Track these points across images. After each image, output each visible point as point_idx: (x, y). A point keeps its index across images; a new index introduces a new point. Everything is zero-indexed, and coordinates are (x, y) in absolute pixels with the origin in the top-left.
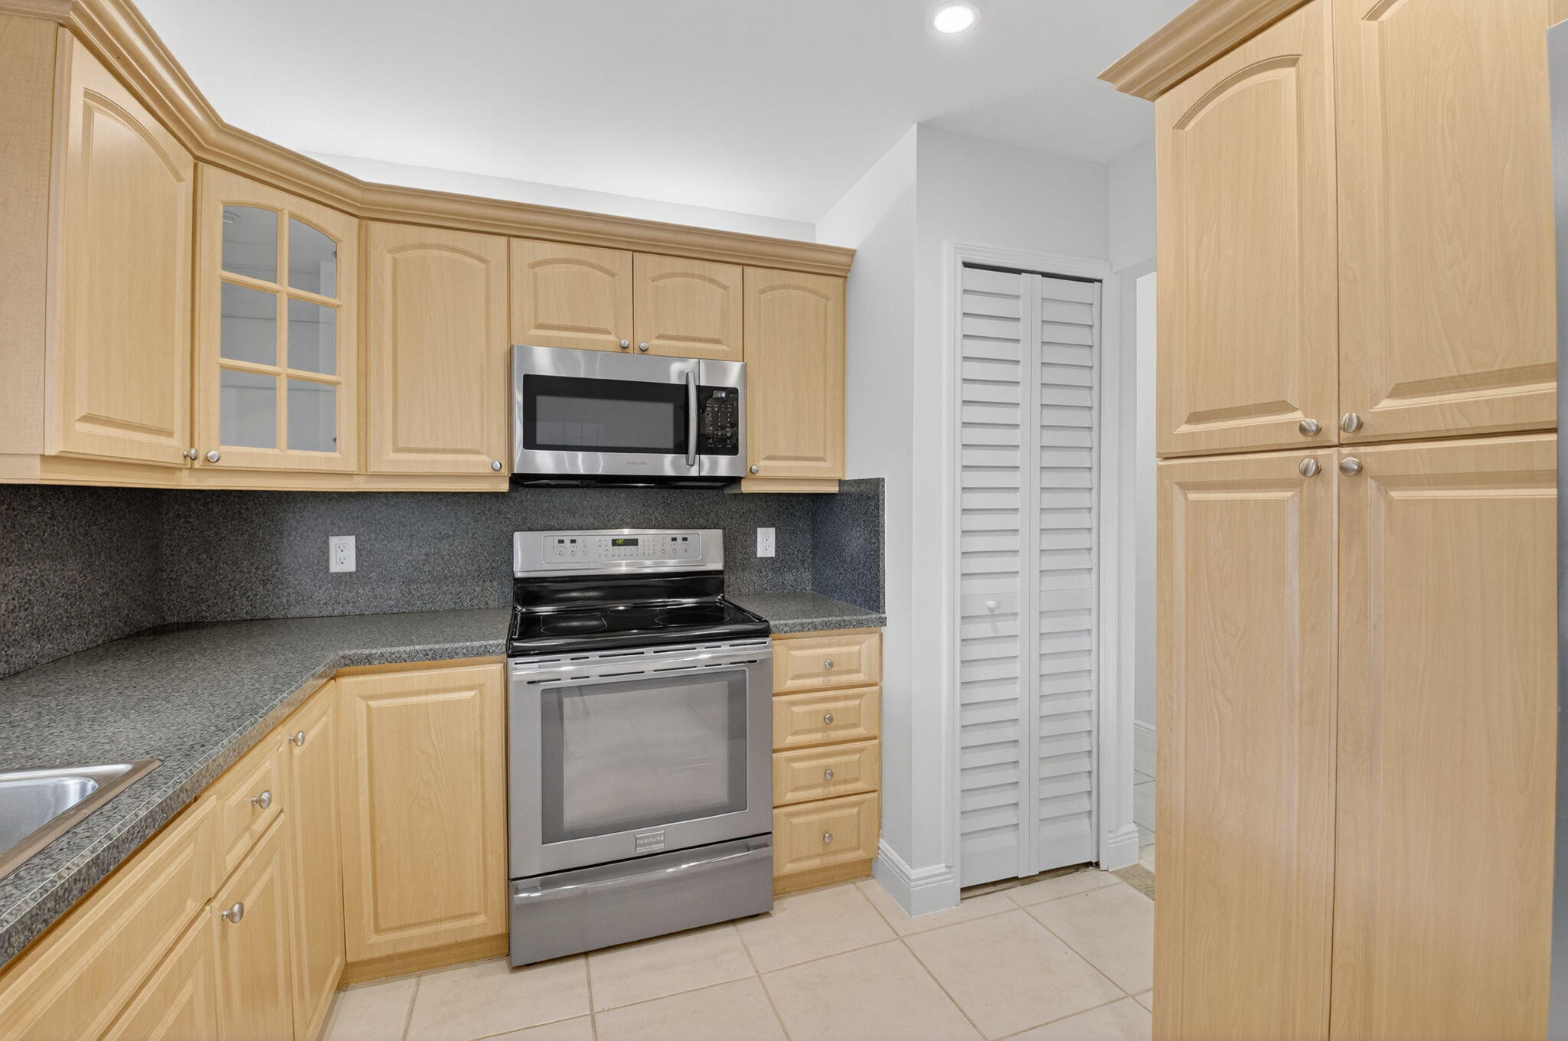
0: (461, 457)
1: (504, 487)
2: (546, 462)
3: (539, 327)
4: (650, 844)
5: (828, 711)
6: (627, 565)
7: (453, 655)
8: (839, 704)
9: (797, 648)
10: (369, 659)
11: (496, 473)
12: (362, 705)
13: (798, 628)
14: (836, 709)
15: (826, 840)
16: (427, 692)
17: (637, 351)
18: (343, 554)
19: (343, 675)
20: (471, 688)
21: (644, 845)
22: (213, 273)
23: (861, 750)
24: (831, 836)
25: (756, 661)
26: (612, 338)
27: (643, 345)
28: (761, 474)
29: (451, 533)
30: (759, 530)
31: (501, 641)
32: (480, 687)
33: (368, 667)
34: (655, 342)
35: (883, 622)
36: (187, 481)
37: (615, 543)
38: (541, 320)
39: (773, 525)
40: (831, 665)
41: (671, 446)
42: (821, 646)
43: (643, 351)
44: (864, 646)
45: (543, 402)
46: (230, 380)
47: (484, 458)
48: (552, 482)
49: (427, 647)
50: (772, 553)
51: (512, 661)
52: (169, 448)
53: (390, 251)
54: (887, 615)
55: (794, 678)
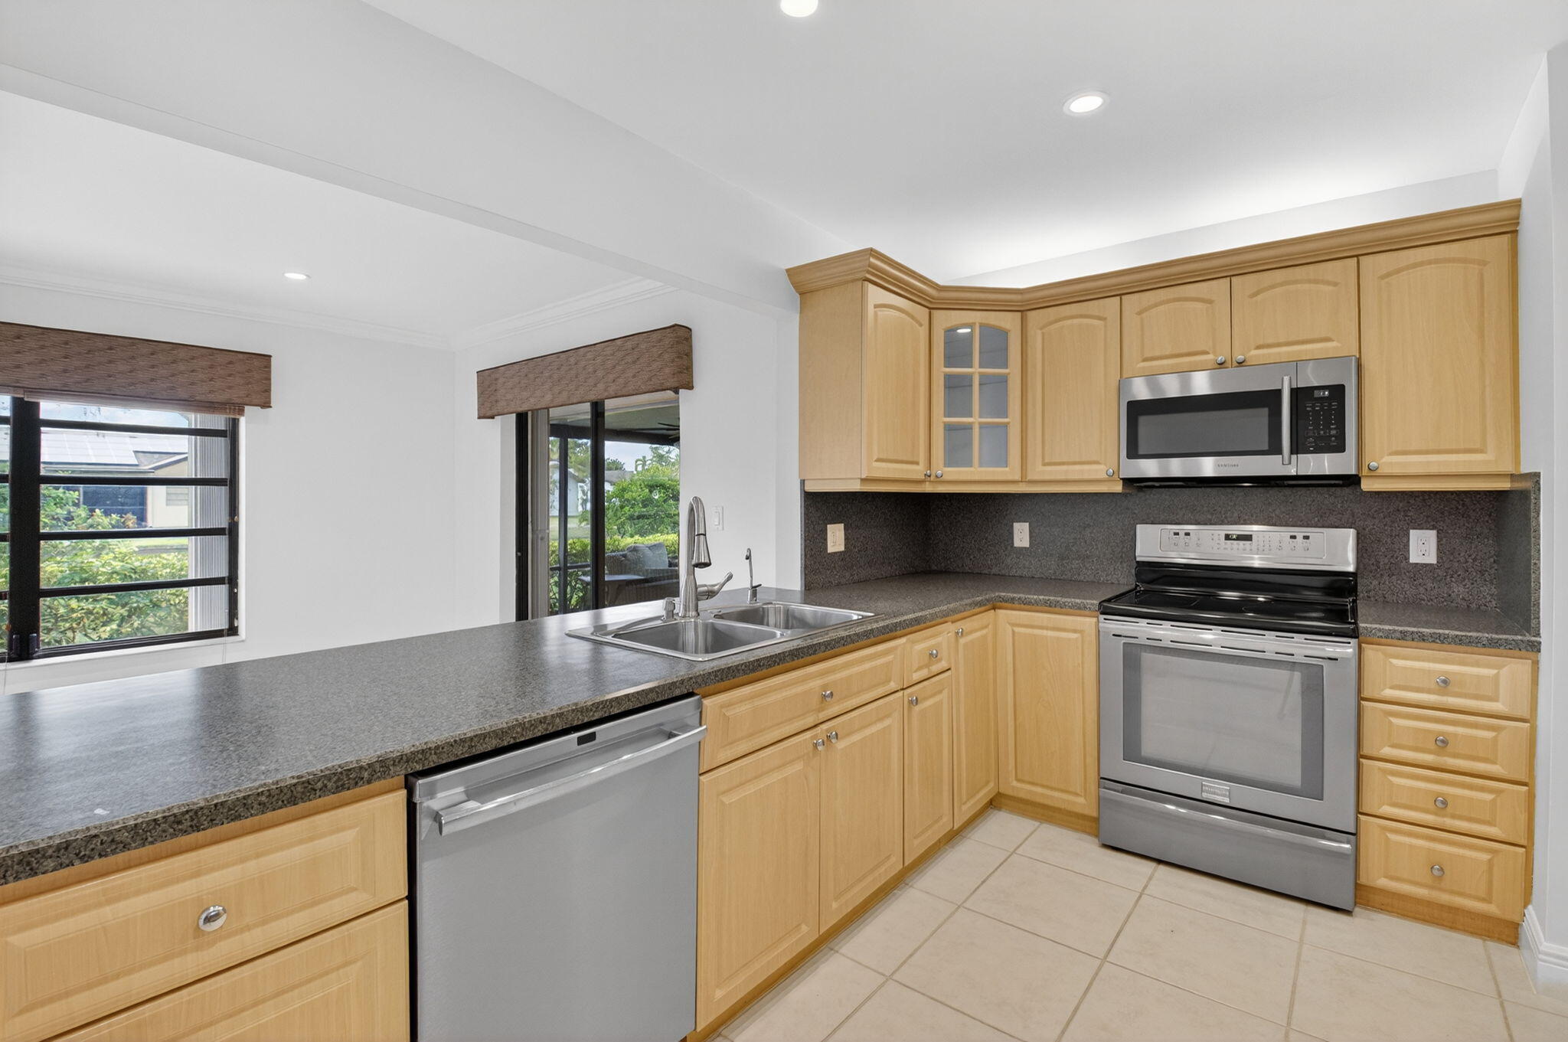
0: (1086, 467)
1: (1118, 488)
2: (1150, 468)
3: (1145, 360)
4: (1214, 793)
5: (1442, 733)
6: (1261, 559)
7: (1063, 606)
8: (1460, 730)
9: (1397, 657)
10: (1013, 600)
11: (1111, 478)
12: (1009, 629)
13: (1398, 635)
14: (1456, 735)
15: (1436, 872)
16: (1047, 628)
17: (1235, 364)
18: (1022, 535)
19: (1000, 608)
20: (1075, 631)
21: (1207, 792)
22: (941, 370)
23: (1498, 792)
24: (1442, 869)
25: (1337, 660)
26: (1211, 357)
27: (1240, 358)
28: (1380, 472)
29: (1092, 524)
30: (1412, 532)
31: (1095, 602)
32: (1081, 632)
33: (1010, 605)
34: (1254, 352)
35: (1536, 647)
36: (928, 488)
37: (1228, 537)
38: (1148, 354)
39: (1433, 528)
40: (1445, 682)
41: (1266, 447)
42: (1429, 660)
43: (1240, 364)
44: (1504, 671)
45: (1143, 420)
46: (950, 429)
47: (1102, 467)
48: (1157, 484)
49: (1047, 598)
50: (1432, 559)
51: (1102, 617)
52: (917, 471)
53: (1041, 329)
54: (1544, 639)
55: (1392, 688)
